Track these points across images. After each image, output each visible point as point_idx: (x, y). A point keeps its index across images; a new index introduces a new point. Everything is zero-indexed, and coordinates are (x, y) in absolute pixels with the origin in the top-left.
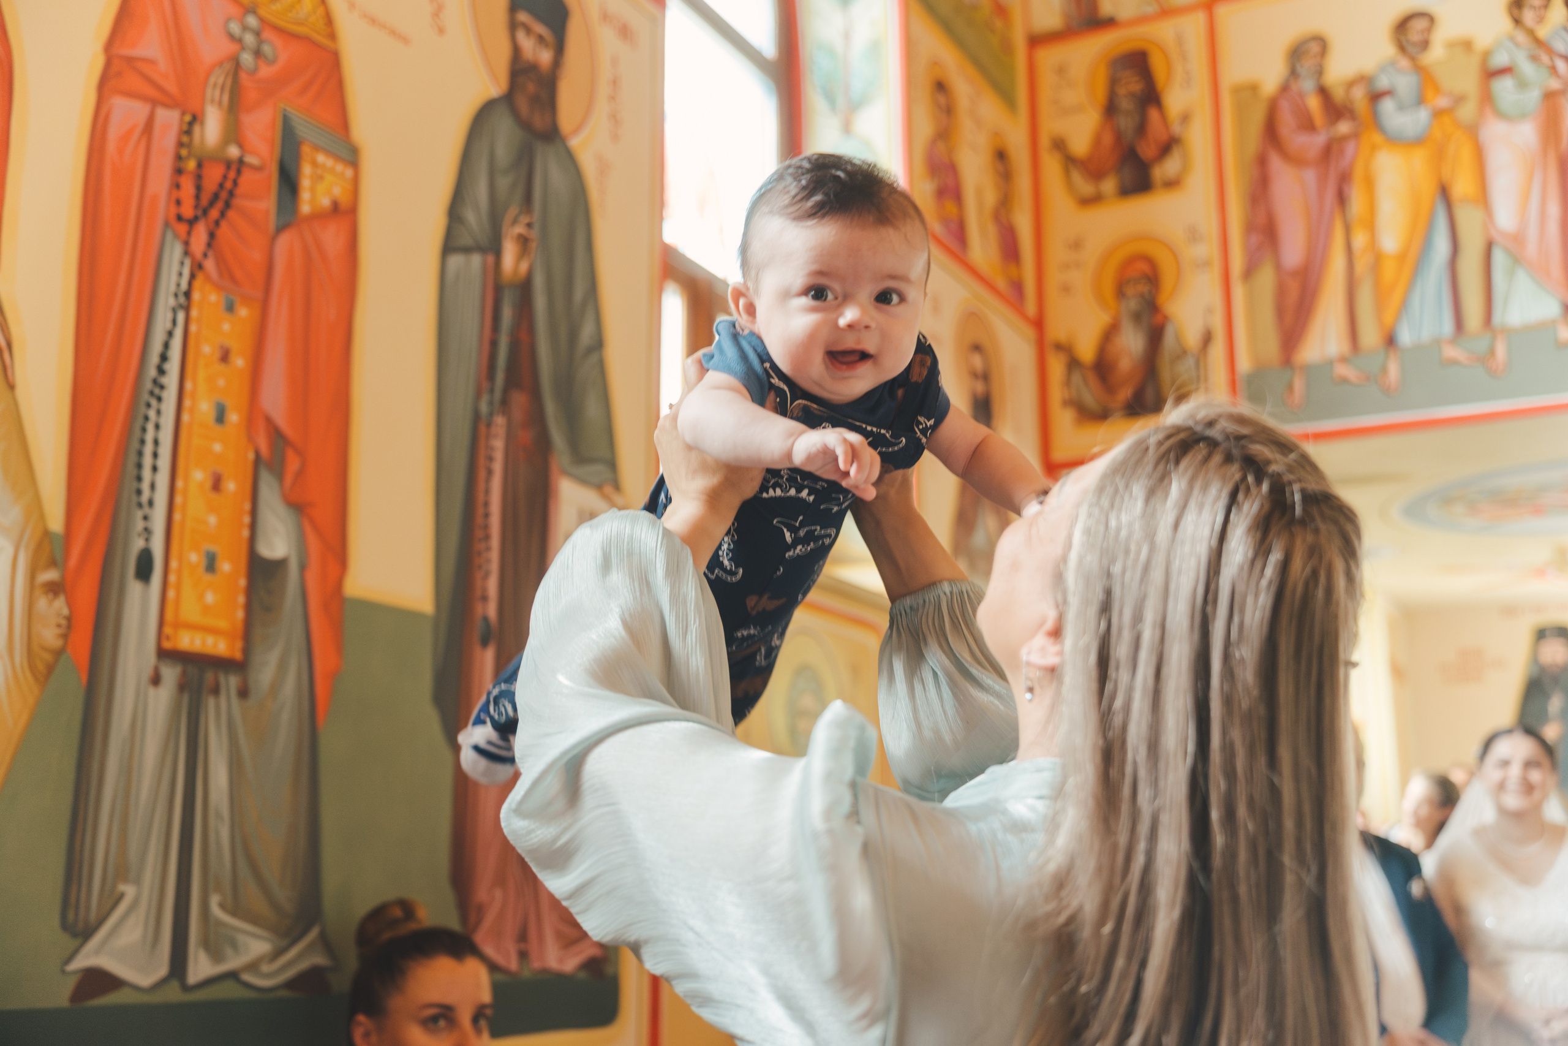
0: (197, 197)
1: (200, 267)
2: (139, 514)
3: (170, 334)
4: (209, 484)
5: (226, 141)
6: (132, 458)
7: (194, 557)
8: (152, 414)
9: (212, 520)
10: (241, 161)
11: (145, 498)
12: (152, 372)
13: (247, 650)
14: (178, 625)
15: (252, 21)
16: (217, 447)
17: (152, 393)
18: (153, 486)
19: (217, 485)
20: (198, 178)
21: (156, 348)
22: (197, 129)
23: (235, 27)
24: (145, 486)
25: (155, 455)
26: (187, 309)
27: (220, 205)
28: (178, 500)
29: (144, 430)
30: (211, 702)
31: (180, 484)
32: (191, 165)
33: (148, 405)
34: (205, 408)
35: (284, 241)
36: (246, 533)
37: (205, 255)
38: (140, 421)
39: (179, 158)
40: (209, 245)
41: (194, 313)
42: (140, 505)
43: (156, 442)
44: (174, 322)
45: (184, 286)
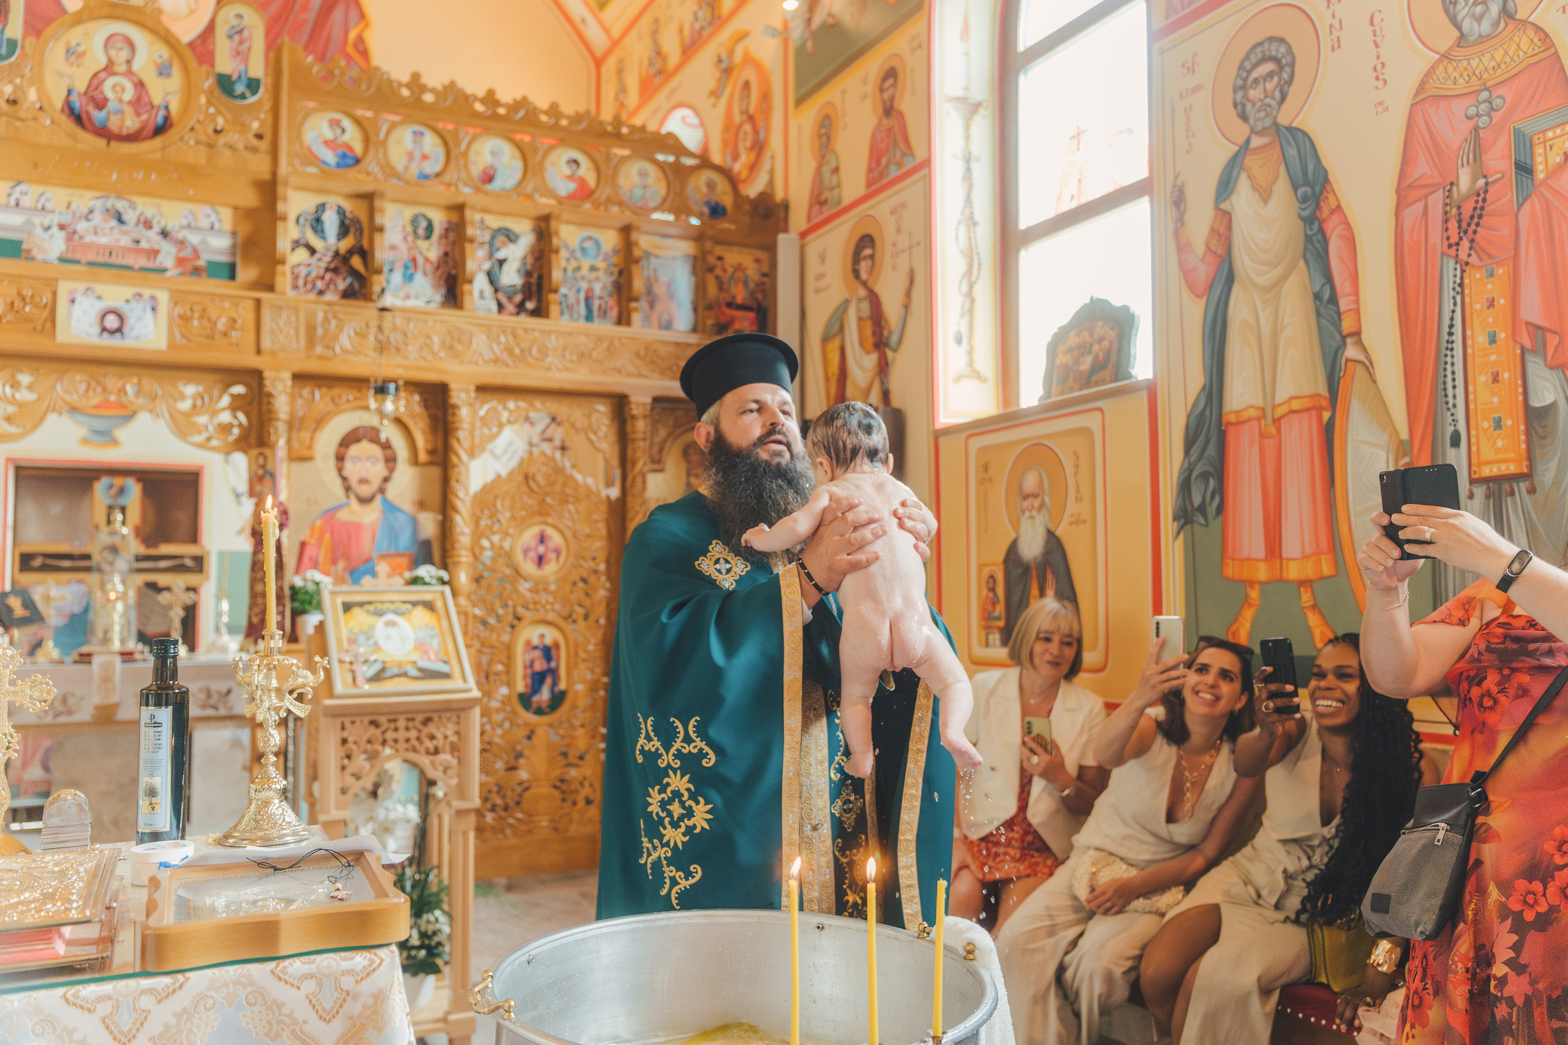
0: (1460, 227)
1: (1467, 263)
2: (1449, 413)
3: (1453, 311)
4: (1490, 381)
5: (1474, 180)
6: (1441, 386)
7: (1486, 425)
8: (1449, 359)
9: (1495, 399)
10: (1487, 184)
11: (1450, 405)
12: (1446, 337)
13: (1530, 467)
14: (1480, 464)
15: (1484, 95)
16: (1493, 358)
17: (1447, 349)
18: (1455, 397)
19: (1496, 379)
20: (1460, 214)
21: (1446, 322)
22: (1455, 188)
23: (1472, 111)
24: (1450, 399)
25: (1454, 380)
26: (1463, 294)
27: (1476, 220)
28: (1471, 397)
29: (1445, 369)
30: (1509, 499)
31: (1471, 388)
32: (1454, 211)
33: (1446, 356)
34: (1482, 339)
35: (1527, 207)
36: (1521, 398)
37: (1469, 255)
38: (1443, 366)
39: (1446, 213)
40: (1471, 248)
41: (1467, 291)
42: (1449, 409)
43: (1453, 373)
44: (1455, 304)
45: (1458, 281)
